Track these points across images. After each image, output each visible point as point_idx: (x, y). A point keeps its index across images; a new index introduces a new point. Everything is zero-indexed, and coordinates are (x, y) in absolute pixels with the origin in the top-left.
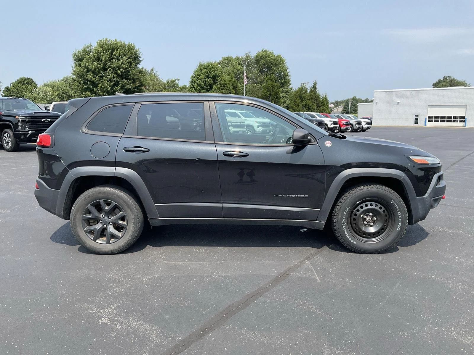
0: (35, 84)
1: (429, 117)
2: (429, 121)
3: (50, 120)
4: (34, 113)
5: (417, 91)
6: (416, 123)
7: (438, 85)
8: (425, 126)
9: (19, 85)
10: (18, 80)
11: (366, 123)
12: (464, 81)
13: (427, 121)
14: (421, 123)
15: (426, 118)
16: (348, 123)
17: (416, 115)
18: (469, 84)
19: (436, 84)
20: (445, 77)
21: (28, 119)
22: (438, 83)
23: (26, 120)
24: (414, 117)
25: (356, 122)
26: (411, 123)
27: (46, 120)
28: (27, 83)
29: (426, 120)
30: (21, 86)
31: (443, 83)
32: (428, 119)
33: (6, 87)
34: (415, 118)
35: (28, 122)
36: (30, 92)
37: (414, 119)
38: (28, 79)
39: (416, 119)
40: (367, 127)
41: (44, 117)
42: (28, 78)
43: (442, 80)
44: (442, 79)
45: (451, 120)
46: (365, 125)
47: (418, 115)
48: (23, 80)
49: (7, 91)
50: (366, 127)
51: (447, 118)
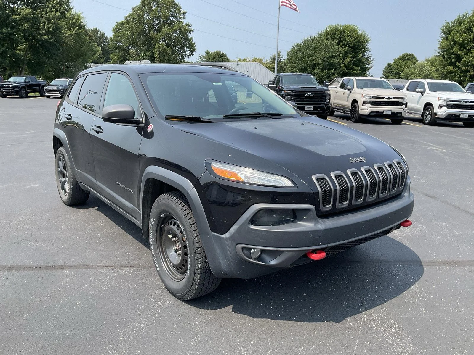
0: (416, 59)
3: (314, 95)
4: (301, 88)
9: (400, 61)
10: (400, 57)
21: (294, 93)
23: (291, 94)
27: (310, 95)
28: (408, 59)
30: (401, 62)
33: (388, 63)
35: (294, 95)
36: (408, 68)
38: (410, 55)
41: (308, 92)
42: (411, 53)
48: (405, 56)
49: (388, 67)
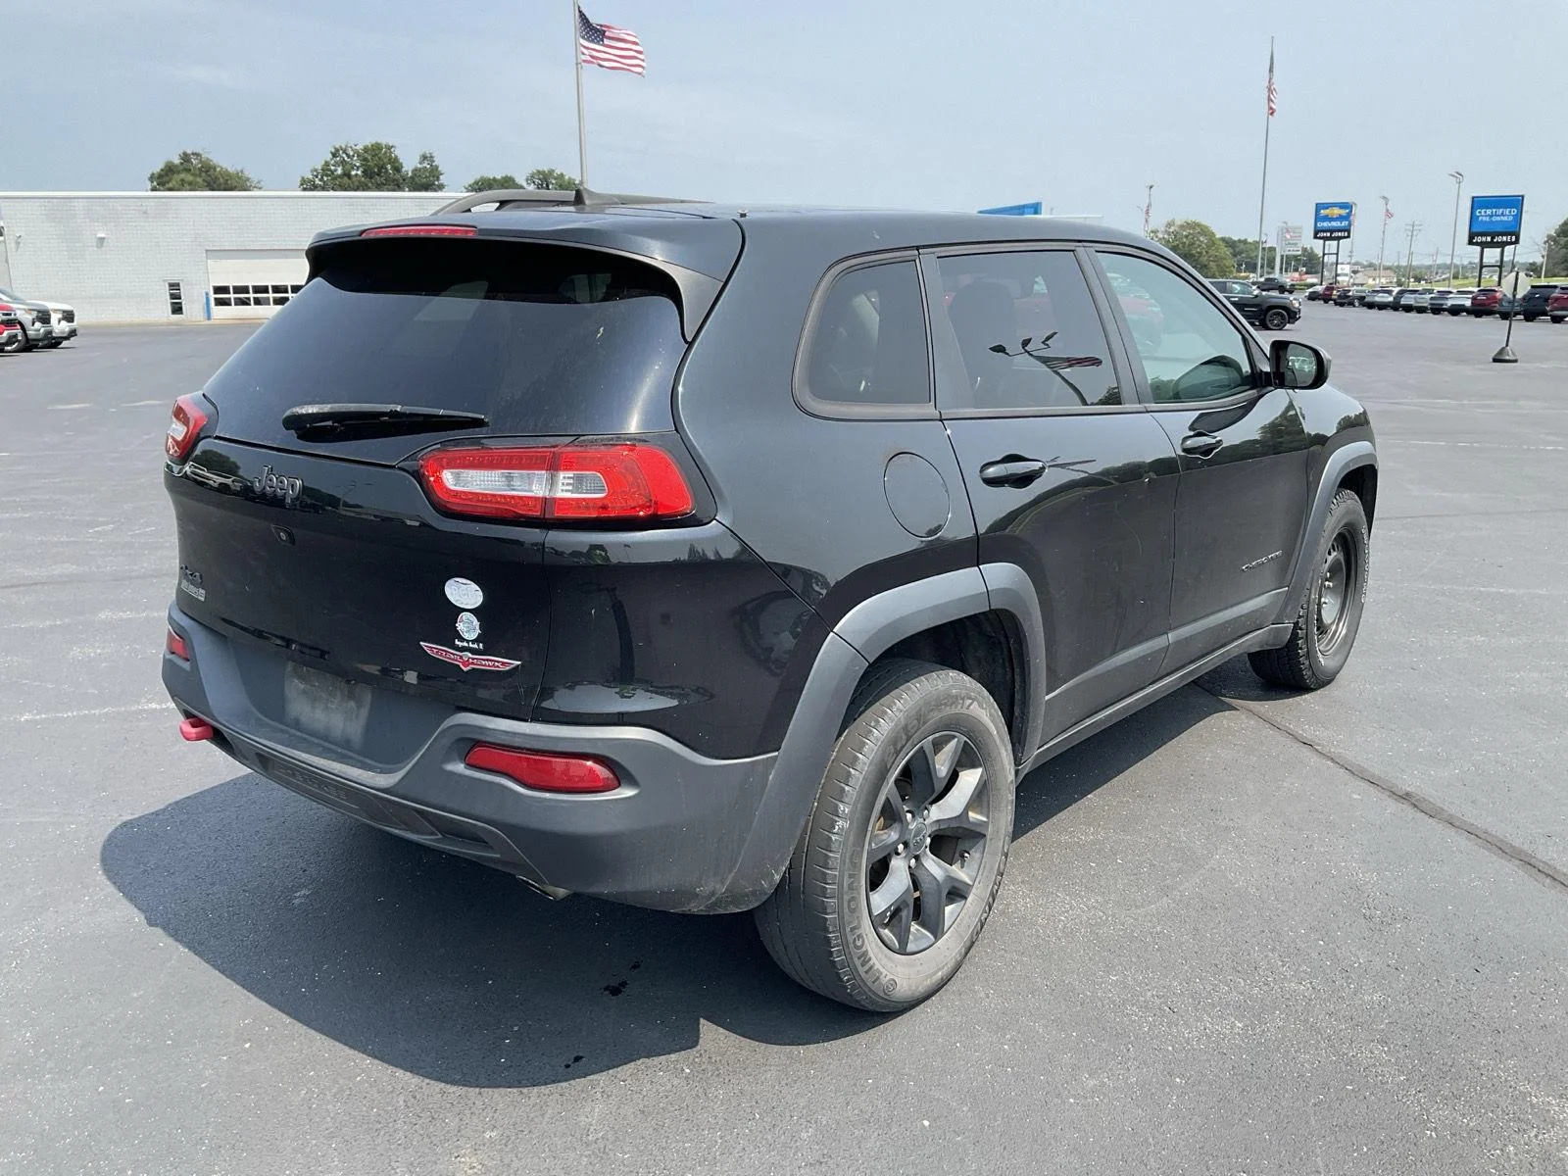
1: (218, 290)
2: (220, 302)
5: (164, 200)
6: (177, 309)
7: (165, 179)
8: (209, 318)
11: (60, 316)
12: (242, 171)
13: (212, 302)
14: (193, 311)
15: (207, 294)
16: (12, 316)
17: (171, 285)
18: (259, 182)
19: (160, 176)
20: (185, 154)
22: (167, 175)
24: (166, 293)
25: (35, 314)
26: (162, 312)
29: (208, 299)
31: (182, 176)
32: (212, 296)
34: (171, 295)
37: (168, 297)
39: (173, 296)
40: (67, 330)
43: (177, 166)
44: (177, 161)
45: (268, 298)
46: (59, 322)
47: (178, 285)
50: (63, 332)
51: (234, 293)
